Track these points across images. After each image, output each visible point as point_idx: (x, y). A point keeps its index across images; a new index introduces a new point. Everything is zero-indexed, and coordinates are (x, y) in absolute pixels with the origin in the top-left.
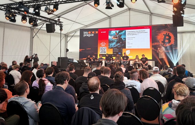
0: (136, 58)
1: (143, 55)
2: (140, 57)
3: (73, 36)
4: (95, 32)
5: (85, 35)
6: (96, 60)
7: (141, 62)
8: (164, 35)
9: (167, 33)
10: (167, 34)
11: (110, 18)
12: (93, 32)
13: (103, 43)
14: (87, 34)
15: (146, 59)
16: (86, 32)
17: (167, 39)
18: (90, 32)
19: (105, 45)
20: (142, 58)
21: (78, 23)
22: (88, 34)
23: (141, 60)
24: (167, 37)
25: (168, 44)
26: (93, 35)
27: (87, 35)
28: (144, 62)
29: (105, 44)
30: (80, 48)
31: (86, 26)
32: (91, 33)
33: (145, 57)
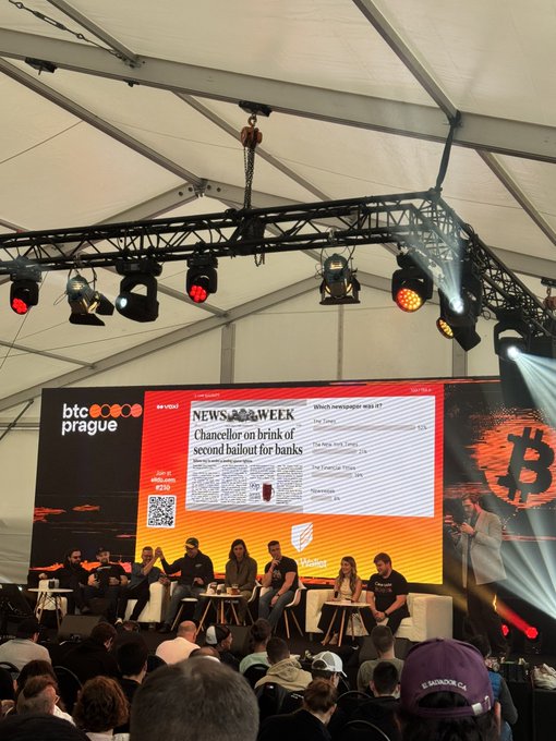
0: (342, 575)
1: (383, 559)
2: (366, 571)
3: (13, 425)
4: (126, 411)
5: (72, 427)
6: (113, 580)
7: (366, 600)
8: (511, 438)
9: (527, 431)
10: (532, 436)
11: (227, 324)
12: (116, 410)
13: (164, 477)
14: (80, 419)
15: (400, 585)
16: (76, 408)
17: (531, 465)
18: (96, 410)
19: (171, 484)
20: (374, 577)
21: (37, 352)
22: (87, 420)
23: (370, 585)
24: (531, 455)
25: (534, 497)
26: (112, 426)
27: (83, 427)
28: (383, 601)
29: (173, 480)
30: (38, 504)
31: (93, 366)
32: (105, 416)
33: (394, 573)
